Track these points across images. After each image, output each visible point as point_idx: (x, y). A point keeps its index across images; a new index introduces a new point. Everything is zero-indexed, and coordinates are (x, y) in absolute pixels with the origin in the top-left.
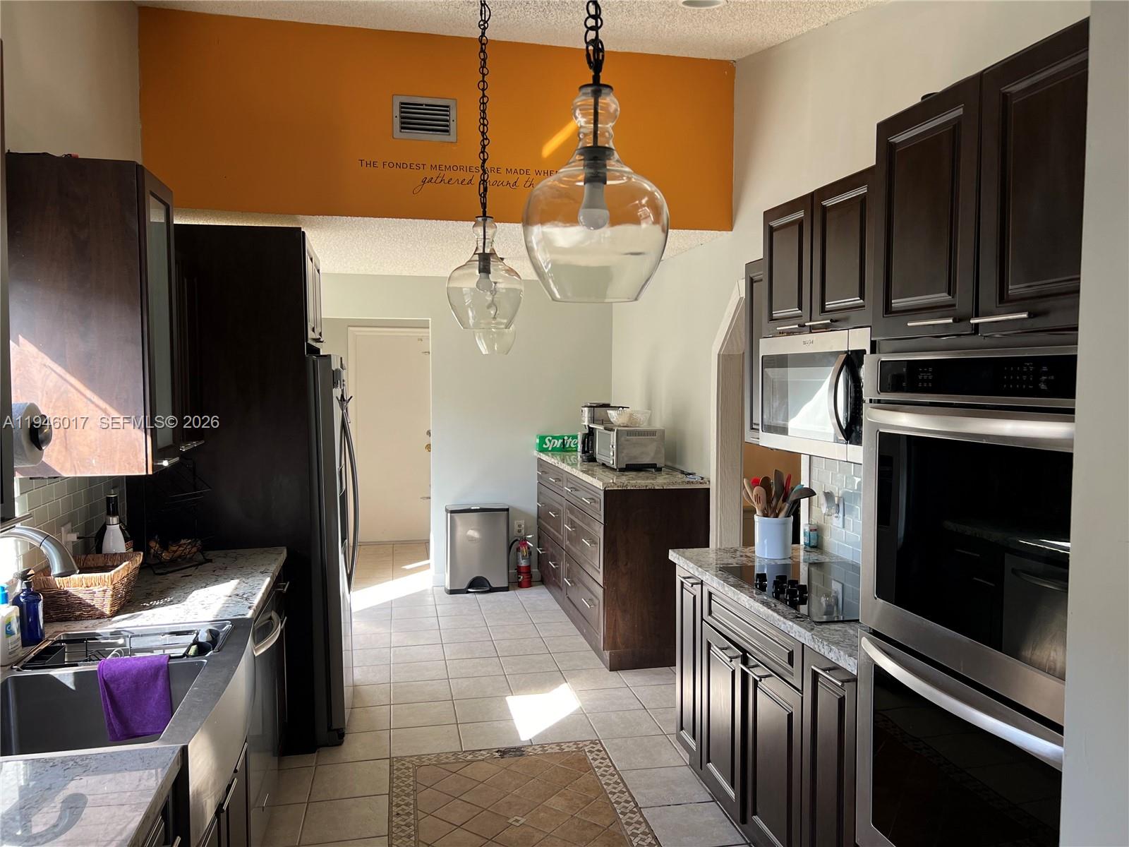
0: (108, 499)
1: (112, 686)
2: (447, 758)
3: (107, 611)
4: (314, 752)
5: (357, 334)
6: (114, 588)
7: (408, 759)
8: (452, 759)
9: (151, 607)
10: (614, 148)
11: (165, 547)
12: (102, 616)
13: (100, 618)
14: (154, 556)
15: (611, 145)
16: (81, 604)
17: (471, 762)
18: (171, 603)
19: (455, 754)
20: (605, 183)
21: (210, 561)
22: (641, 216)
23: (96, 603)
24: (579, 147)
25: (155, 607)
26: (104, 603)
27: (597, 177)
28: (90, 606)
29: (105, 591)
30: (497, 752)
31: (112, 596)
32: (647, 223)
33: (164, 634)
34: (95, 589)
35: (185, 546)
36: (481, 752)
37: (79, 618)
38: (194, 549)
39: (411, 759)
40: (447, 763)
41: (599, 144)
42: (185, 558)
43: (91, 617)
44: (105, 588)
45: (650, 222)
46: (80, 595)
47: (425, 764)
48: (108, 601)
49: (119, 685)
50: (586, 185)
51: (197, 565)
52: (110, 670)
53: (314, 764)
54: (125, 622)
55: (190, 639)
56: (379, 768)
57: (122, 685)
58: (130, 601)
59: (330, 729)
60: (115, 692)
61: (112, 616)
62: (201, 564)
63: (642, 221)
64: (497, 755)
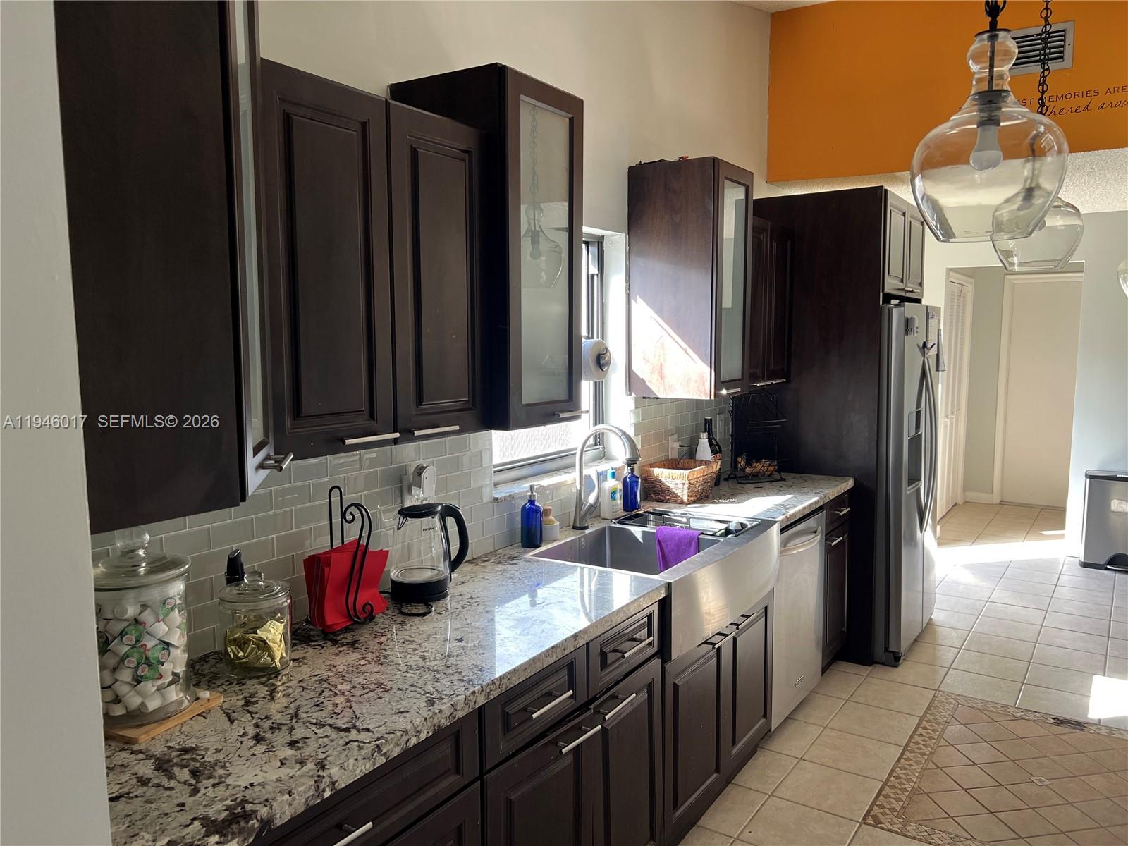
0: (706, 420)
1: (663, 544)
2: (995, 707)
3: (685, 499)
4: (870, 666)
5: (1015, 282)
6: (690, 483)
7: (953, 696)
8: (999, 710)
9: (719, 503)
10: (1009, 90)
11: (749, 463)
12: (682, 502)
13: (680, 503)
14: (740, 470)
15: (1006, 87)
16: (669, 491)
17: (1020, 718)
18: (734, 502)
19: (1006, 706)
20: (999, 125)
21: (784, 480)
22: (1045, 147)
23: (679, 492)
24: (972, 94)
25: (721, 503)
26: (683, 492)
27: (989, 121)
28: (674, 493)
29: (683, 484)
30: (1054, 719)
31: (689, 488)
32: (1052, 156)
33: (711, 520)
34: (678, 481)
35: (766, 465)
36: (1035, 714)
37: (668, 501)
38: (772, 468)
39: (958, 697)
40: (993, 711)
41: (994, 88)
42: (764, 475)
43: (675, 502)
44: (684, 482)
45: (1055, 153)
46: (669, 485)
47: (970, 705)
48: (686, 492)
49: (667, 544)
50: (979, 129)
51: (772, 481)
52: (663, 533)
53: (865, 674)
54: (695, 510)
55: (724, 526)
56: (923, 695)
57: (669, 546)
58: (703, 496)
59: (886, 650)
60: (665, 550)
61: (689, 504)
62: (776, 481)
63: (1047, 154)
64: (1052, 721)
